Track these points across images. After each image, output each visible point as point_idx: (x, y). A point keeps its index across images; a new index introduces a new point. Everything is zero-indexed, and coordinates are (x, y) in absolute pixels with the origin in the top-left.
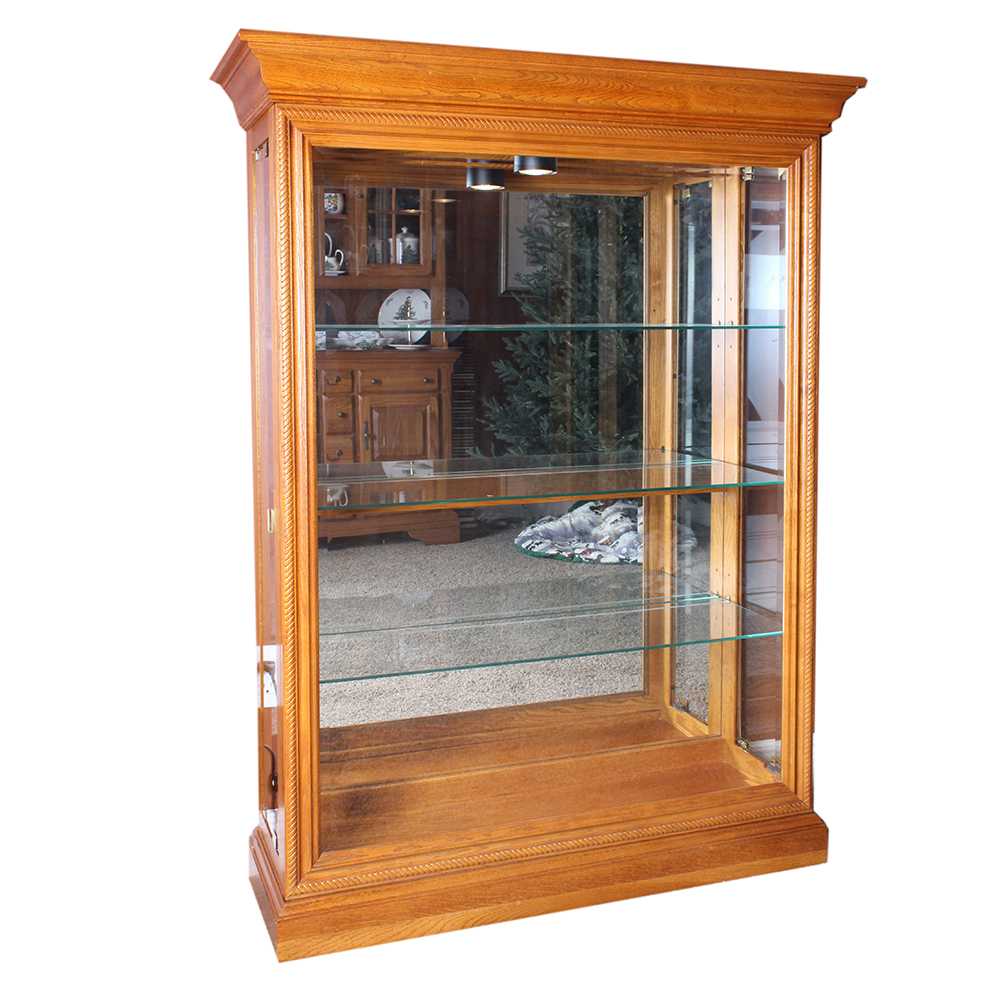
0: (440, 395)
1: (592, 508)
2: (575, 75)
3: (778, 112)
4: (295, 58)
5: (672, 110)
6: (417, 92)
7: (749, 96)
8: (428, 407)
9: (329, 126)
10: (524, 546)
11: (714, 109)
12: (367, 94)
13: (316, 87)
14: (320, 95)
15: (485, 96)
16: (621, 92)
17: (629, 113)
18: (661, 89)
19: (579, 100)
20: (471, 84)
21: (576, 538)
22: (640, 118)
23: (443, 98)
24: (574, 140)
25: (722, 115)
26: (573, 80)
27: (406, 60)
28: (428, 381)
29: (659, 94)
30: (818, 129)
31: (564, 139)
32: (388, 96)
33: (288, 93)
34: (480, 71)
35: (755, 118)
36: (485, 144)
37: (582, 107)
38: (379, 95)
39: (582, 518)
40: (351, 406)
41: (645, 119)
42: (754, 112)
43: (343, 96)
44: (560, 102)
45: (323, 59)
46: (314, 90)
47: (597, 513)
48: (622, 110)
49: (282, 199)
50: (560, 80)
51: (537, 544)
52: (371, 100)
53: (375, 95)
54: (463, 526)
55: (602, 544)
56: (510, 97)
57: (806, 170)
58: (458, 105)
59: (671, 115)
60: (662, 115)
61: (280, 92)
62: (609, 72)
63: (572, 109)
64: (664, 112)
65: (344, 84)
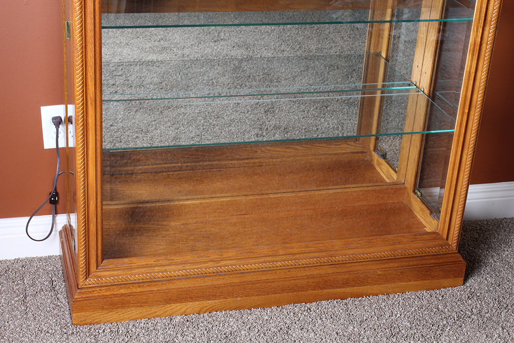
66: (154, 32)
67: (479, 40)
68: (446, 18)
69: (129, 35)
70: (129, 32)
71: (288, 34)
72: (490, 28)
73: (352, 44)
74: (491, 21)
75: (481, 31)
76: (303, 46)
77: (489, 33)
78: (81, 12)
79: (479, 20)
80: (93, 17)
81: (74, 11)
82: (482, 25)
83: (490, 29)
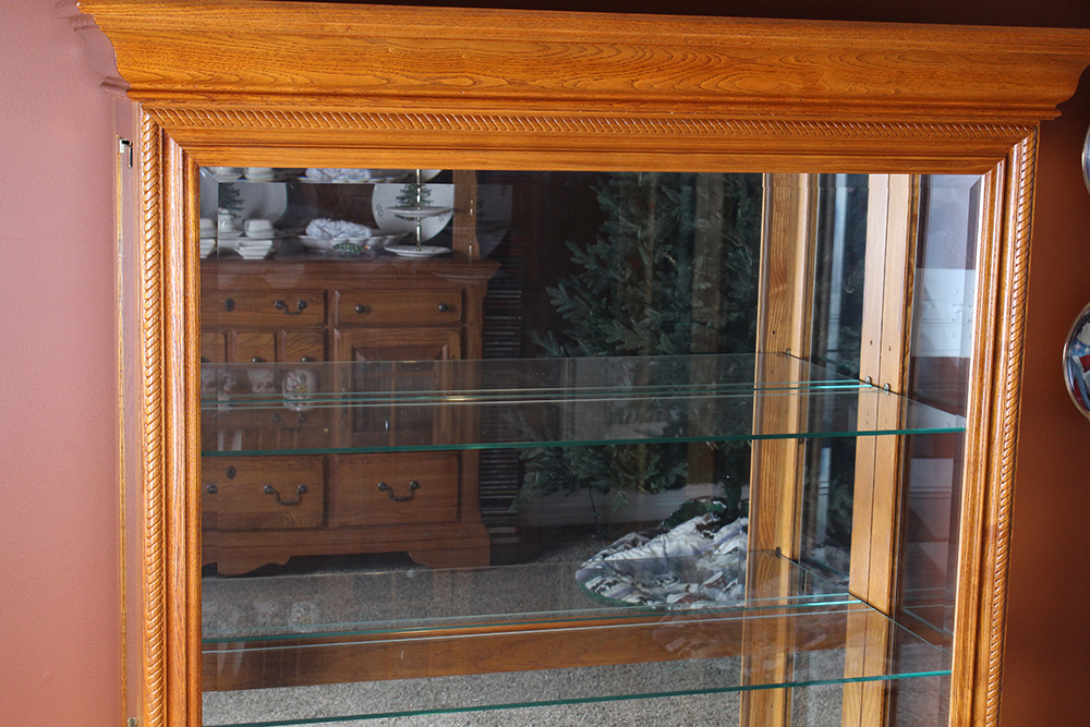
0: (464, 330)
1: (700, 528)
2: (631, 45)
3: (971, 90)
4: (169, 35)
5: (791, 92)
6: (369, 79)
7: (922, 66)
8: (445, 348)
9: (227, 136)
10: (589, 585)
11: (861, 89)
12: (288, 85)
13: (204, 77)
14: (210, 88)
15: (481, 82)
16: (707, 69)
17: (720, 99)
18: (775, 60)
19: (636, 84)
20: (458, 65)
21: (671, 575)
22: (738, 108)
23: (412, 87)
24: (627, 143)
25: (875, 98)
26: (627, 53)
27: (351, 32)
28: (446, 309)
29: (770, 70)
30: (1037, 114)
31: (610, 143)
32: (321, 86)
33: (159, 87)
34: (472, 45)
35: (932, 100)
36: (481, 156)
37: (641, 92)
38: (306, 85)
39: (682, 543)
40: (321, 347)
41: (745, 108)
42: (931, 90)
43: (248, 88)
44: (604, 87)
45: (214, 35)
46: (201, 82)
47: (706, 535)
48: (707, 95)
49: (149, 255)
50: (605, 54)
51: (610, 585)
52: (294, 94)
53: (300, 85)
54: (495, 541)
55: (709, 586)
56: (523, 83)
57: (1014, 178)
58: (437, 97)
59: (791, 100)
60: (777, 101)
61: (147, 86)
62: (686, 39)
63: (625, 97)
64: (778, 96)
65: (249, 72)
66: (305, 698)
67: (969, 714)
68: (896, 671)
69: (253, 707)
70: (252, 700)
71: (579, 687)
72: (987, 689)
73: (710, 706)
74: (988, 675)
75: (970, 695)
76: (611, 714)
77: (987, 699)
78: (161, 701)
79: (964, 674)
80: (184, 709)
81: (145, 699)
82: (971, 684)
83: (987, 691)
